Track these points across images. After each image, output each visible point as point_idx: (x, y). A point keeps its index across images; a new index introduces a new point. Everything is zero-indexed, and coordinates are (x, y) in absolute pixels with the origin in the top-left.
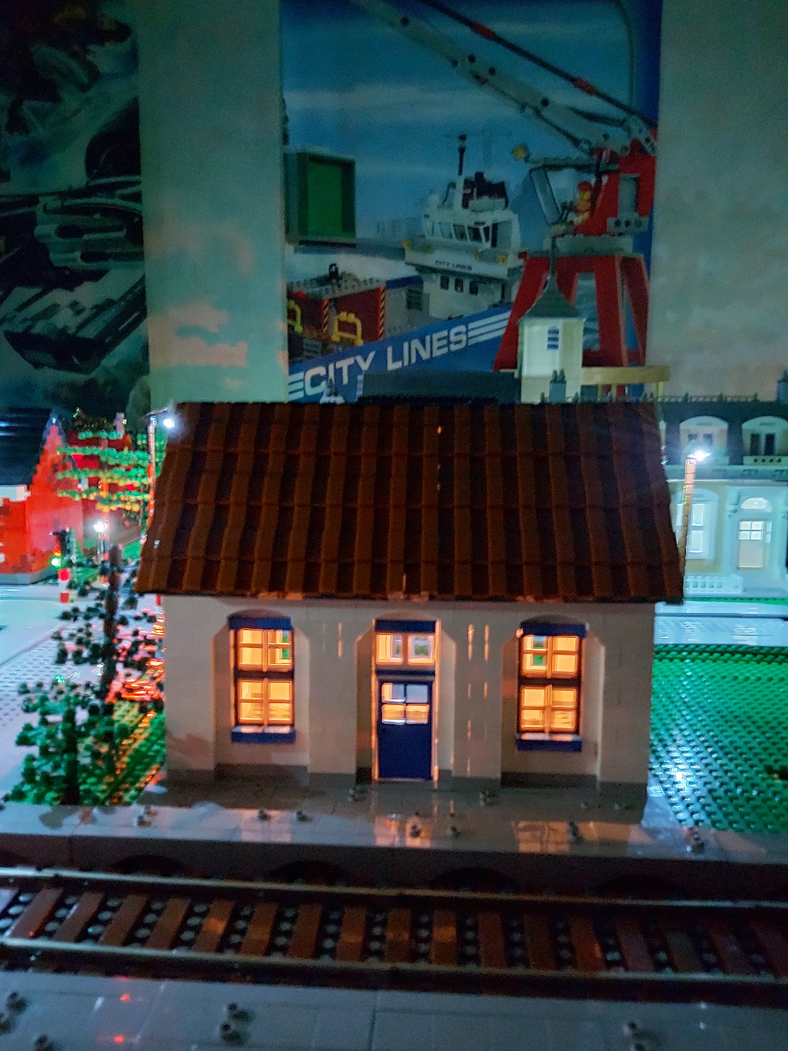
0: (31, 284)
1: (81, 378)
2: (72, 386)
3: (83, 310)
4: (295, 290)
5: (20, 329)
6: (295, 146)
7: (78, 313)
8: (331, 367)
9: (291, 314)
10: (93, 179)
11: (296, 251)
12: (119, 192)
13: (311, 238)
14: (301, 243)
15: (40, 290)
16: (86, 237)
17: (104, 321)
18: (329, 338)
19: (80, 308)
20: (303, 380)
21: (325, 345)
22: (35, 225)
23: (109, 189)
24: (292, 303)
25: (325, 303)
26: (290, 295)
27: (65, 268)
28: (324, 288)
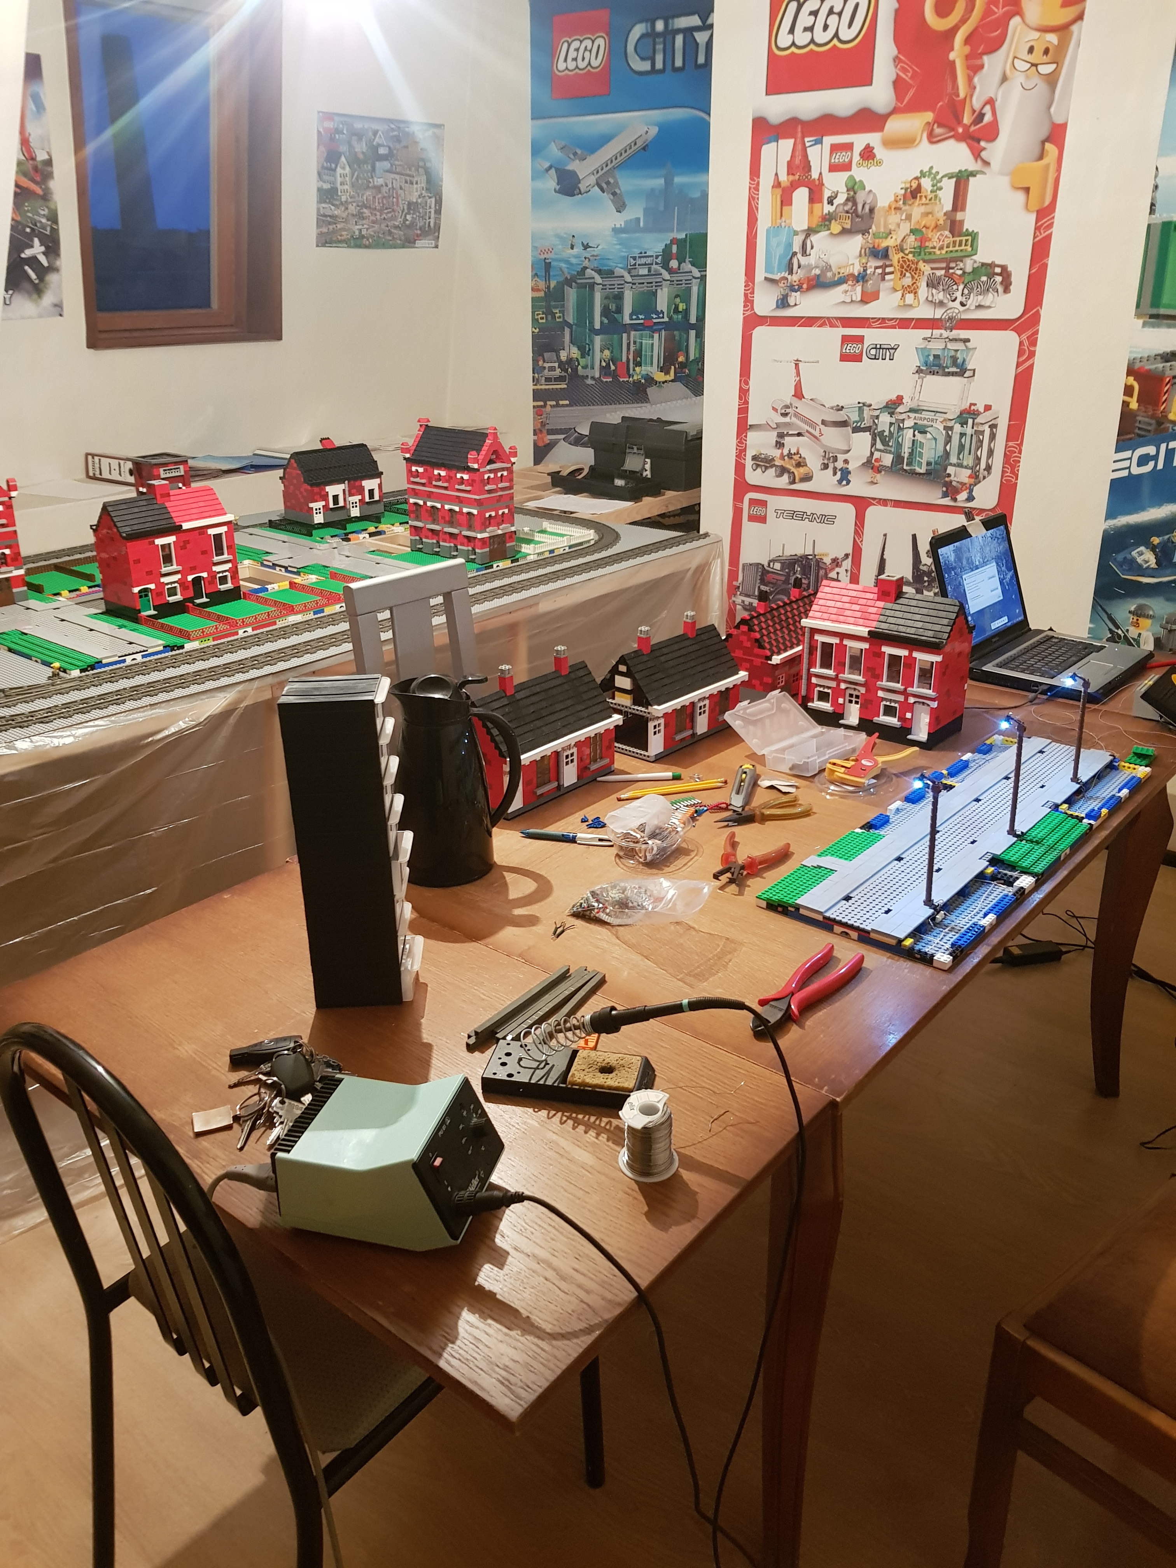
4: (1137, 365)
6: (1161, 216)
8: (1163, 446)
9: (1128, 391)
11: (1145, 325)
13: (1162, 311)
14: (1152, 316)
18: (1166, 416)
20: (1130, 459)
21: (1159, 423)
24: (1131, 379)
25: (1168, 380)
26: (1131, 371)
28: (1169, 364)
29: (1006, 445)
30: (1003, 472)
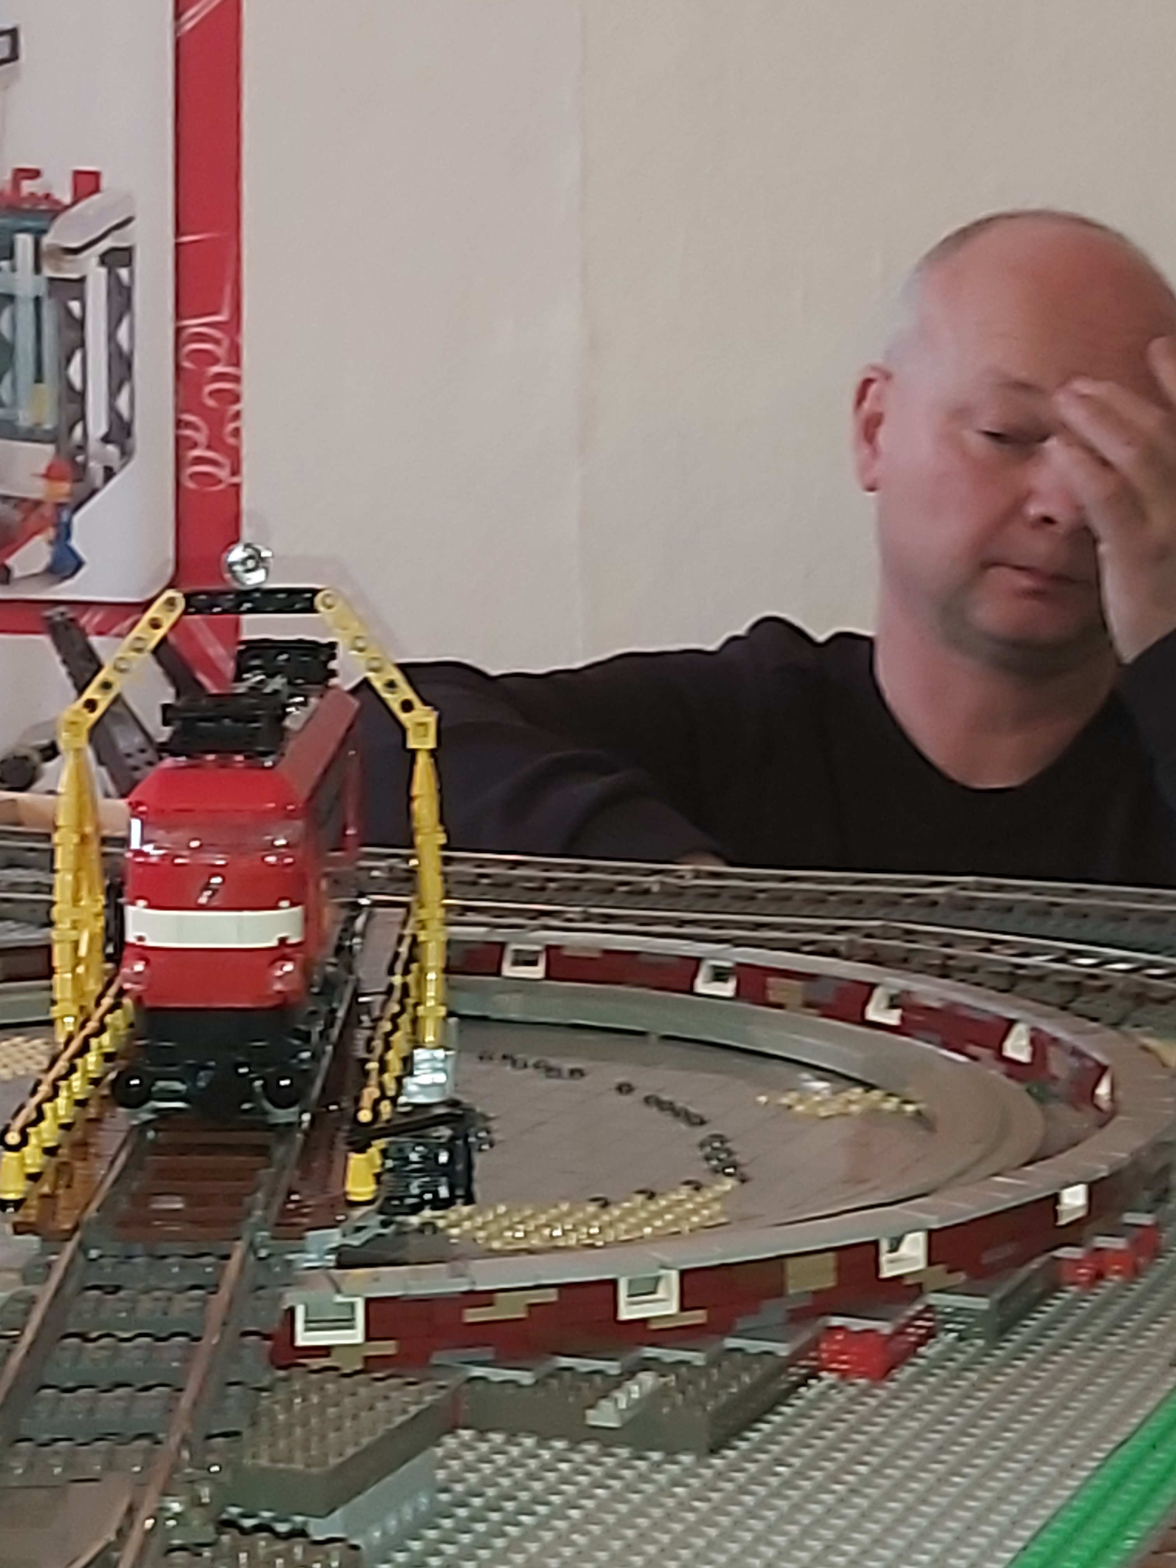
29: (178, 331)
30: (181, 444)
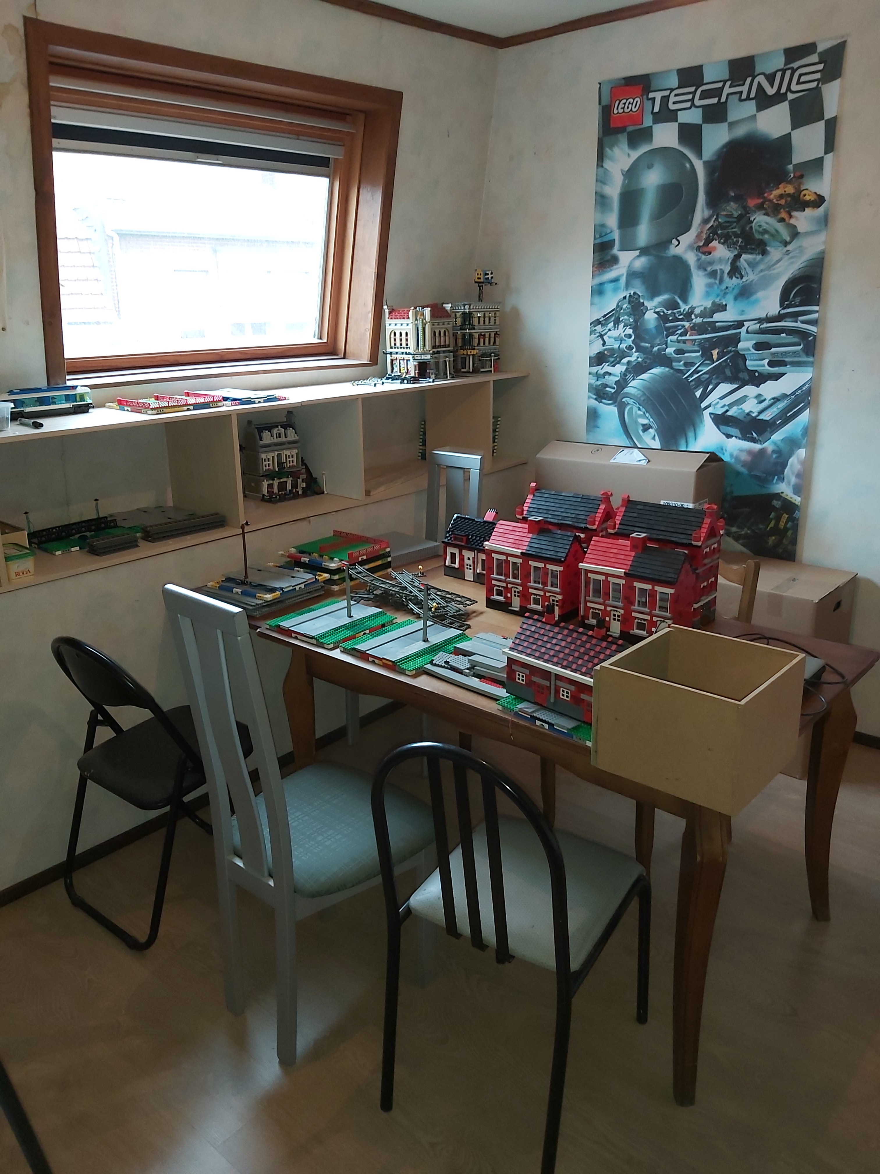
0: (731, 381)
1: (757, 447)
2: (750, 452)
3: (765, 400)
5: (720, 412)
7: (760, 402)
10: (783, 309)
12: (800, 318)
15: (737, 386)
16: (773, 350)
17: (778, 408)
19: (762, 398)
22: (740, 342)
23: (795, 316)
27: (756, 371)
